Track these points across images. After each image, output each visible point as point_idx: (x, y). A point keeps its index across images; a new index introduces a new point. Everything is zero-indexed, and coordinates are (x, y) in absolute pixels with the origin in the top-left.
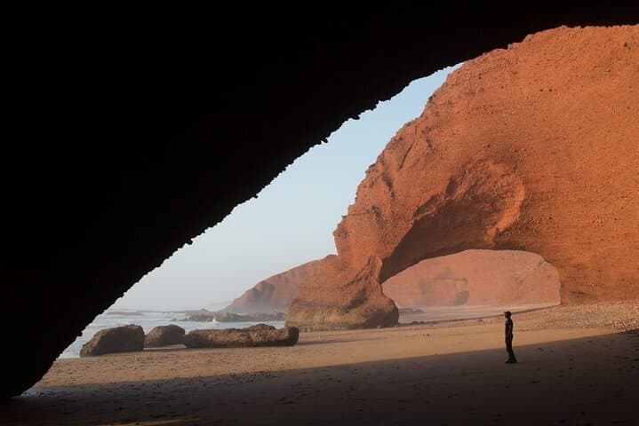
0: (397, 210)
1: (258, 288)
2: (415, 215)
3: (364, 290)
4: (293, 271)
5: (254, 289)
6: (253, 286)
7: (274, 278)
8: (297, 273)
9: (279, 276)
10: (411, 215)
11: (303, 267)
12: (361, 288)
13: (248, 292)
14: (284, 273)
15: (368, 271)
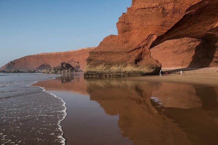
0: (177, 7)
1: (10, 64)
2: (187, 11)
3: (141, 54)
4: (21, 59)
5: (8, 64)
6: (8, 63)
7: (15, 60)
8: (23, 59)
9: (17, 60)
10: (185, 10)
11: (25, 57)
12: (140, 53)
13: (6, 65)
14: (18, 59)
15: (146, 43)
